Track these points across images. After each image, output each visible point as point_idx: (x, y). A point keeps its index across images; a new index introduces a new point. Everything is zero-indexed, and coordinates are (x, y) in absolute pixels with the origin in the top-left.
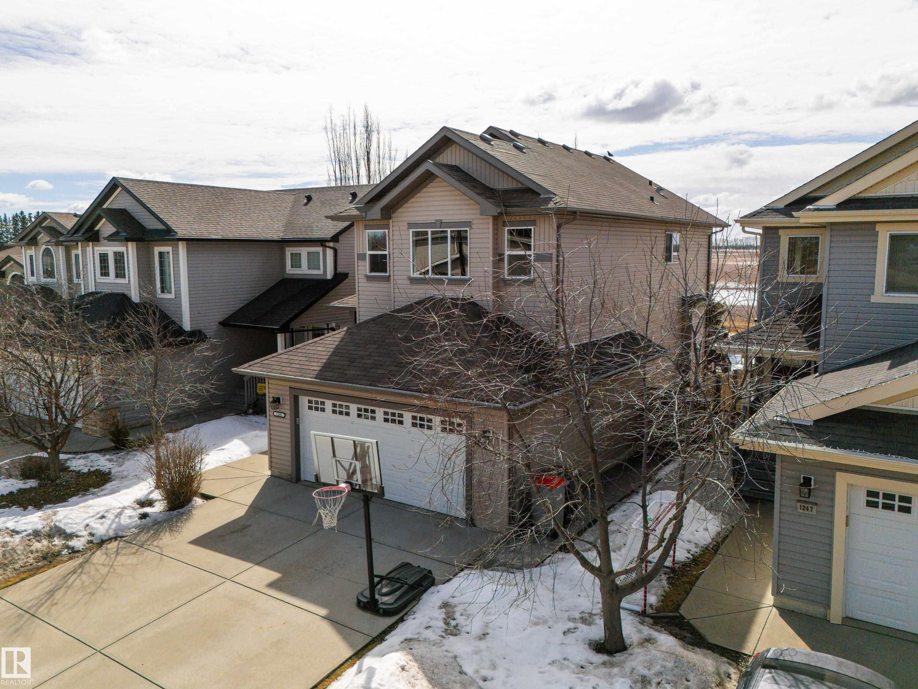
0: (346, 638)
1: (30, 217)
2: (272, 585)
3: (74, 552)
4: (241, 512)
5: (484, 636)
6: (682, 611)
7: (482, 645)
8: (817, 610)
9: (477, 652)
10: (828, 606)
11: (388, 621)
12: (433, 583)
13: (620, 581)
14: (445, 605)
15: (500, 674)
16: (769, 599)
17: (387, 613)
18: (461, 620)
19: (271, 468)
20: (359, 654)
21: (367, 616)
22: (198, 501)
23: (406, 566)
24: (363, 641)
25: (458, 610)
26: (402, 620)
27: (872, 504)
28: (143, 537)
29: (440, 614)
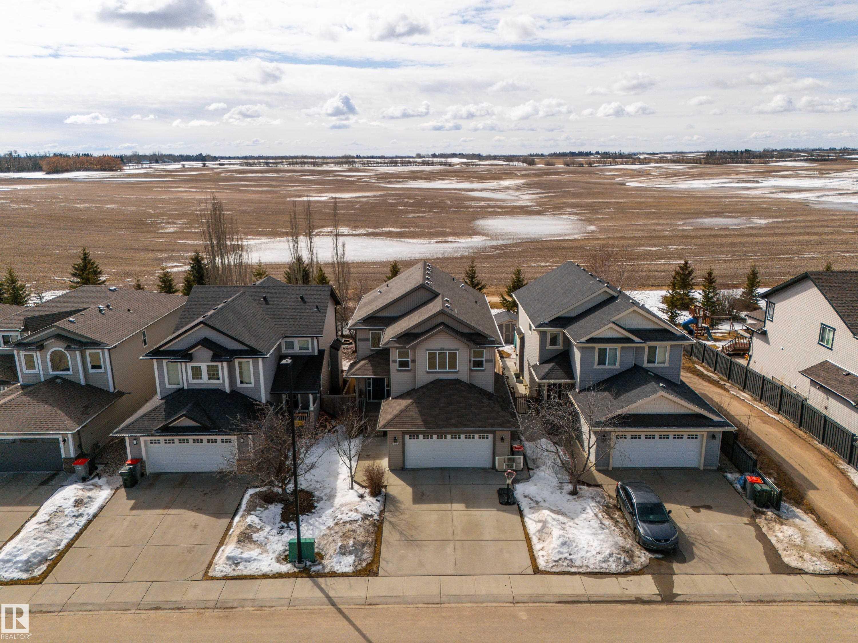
2: (467, 507)
4: (409, 488)
5: (545, 501)
10: (608, 466)
12: (513, 491)
14: (525, 497)
17: (513, 504)
18: (534, 499)
19: (389, 467)
21: (509, 506)
22: (383, 489)
23: (501, 489)
24: (518, 512)
25: (531, 497)
26: (518, 504)
27: (618, 438)
28: (392, 508)
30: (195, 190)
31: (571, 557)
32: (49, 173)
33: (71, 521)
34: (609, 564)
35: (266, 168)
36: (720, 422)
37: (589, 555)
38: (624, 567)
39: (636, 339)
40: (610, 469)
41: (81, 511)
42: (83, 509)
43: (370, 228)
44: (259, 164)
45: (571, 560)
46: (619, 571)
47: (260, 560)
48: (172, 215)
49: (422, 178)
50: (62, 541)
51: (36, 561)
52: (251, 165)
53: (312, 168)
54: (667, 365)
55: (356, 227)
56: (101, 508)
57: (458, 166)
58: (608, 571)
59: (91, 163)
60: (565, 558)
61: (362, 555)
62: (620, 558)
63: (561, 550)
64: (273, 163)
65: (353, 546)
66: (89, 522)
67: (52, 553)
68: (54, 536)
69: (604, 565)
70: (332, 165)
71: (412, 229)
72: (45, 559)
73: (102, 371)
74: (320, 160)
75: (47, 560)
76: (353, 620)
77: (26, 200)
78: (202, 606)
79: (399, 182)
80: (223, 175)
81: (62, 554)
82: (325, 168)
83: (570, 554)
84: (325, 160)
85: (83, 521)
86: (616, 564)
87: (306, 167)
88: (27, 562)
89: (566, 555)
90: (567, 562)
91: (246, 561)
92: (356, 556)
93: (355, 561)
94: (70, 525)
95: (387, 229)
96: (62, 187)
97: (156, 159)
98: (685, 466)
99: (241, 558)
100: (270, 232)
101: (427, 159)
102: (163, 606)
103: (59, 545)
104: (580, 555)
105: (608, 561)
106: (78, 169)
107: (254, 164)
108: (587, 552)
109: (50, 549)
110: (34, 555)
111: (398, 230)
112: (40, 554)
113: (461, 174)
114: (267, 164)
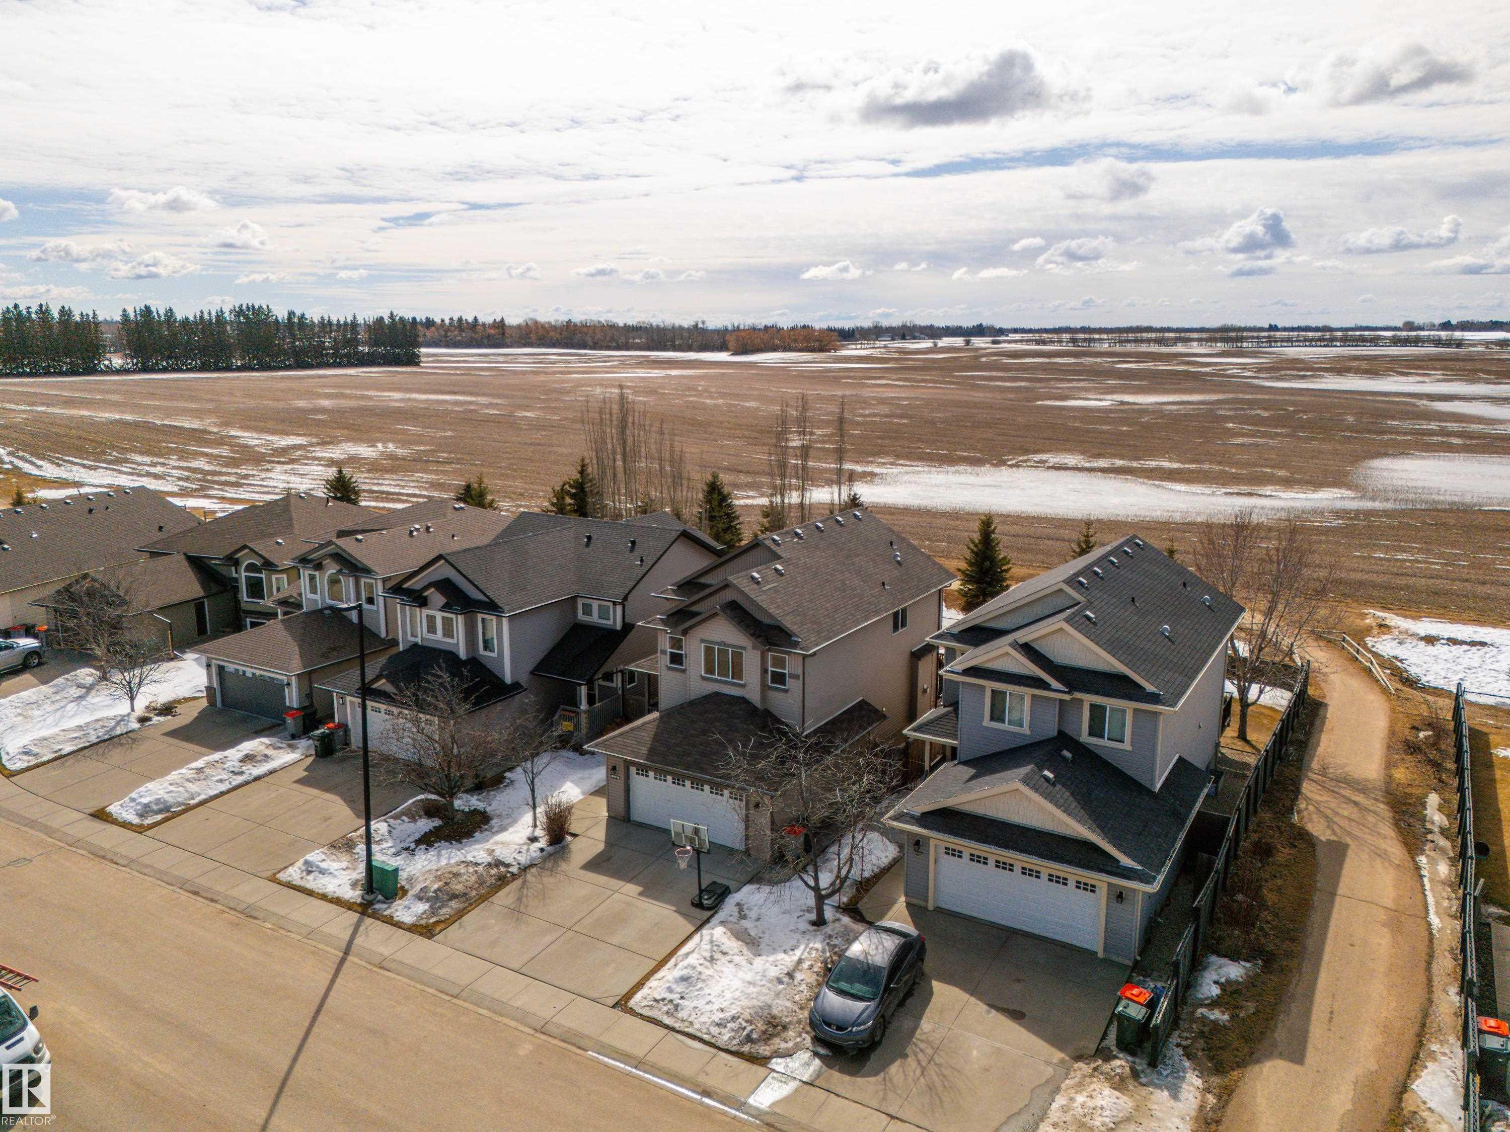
0: (690, 922)
1: (29, 312)
2: (641, 894)
3: (513, 875)
4: (601, 847)
5: (758, 919)
6: (859, 906)
7: (758, 923)
8: (922, 903)
9: (756, 927)
10: (927, 901)
11: (709, 913)
12: (730, 893)
13: (823, 893)
14: (738, 904)
15: (767, 936)
16: (903, 899)
17: (709, 909)
18: (747, 912)
19: (608, 811)
20: (699, 928)
21: (698, 911)
22: (569, 838)
23: (714, 883)
24: (700, 923)
25: (745, 907)
26: (716, 912)
27: (947, 853)
28: (549, 865)
29: (736, 909)
30: (901, 383)
31: (681, 1002)
32: (736, 353)
33: (225, 777)
34: (724, 1031)
35: (1070, 347)
36: (1132, 870)
37: (708, 1007)
38: (741, 1044)
39: (1055, 684)
40: (931, 907)
41: (244, 768)
42: (250, 766)
43: (1122, 457)
44: (1060, 342)
45: (677, 1006)
46: (729, 1047)
47: (335, 876)
48: (823, 420)
49: (1358, 371)
50: (199, 795)
51: (155, 808)
52: (1044, 342)
53: (1154, 348)
54: (1127, 746)
55: (1098, 456)
56: (271, 772)
57: (1480, 349)
58: (713, 1041)
59: (795, 340)
60: (671, 1001)
61: (440, 908)
62: (745, 1028)
63: (674, 986)
64: (1085, 340)
65: (435, 891)
66: (247, 783)
67: (179, 804)
68: (193, 787)
69: (715, 1030)
70: (1195, 344)
71: (1206, 466)
72: (167, 809)
73: (374, 608)
74: (1172, 335)
75: (168, 811)
76: (341, 975)
77: (653, 392)
78: (232, 905)
79: (1303, 377)
80: (984, 359)
81: (189, 809)
82: (1180, 348)
83: (682, 998)
84: (1183, 335)
85: (239, 779)
86: (733, 1034)
87: (1144, 348)
88: (146, 806)
89: (674, 997)
90: (670, 1006)
91: (320, 872)
92: (431, 907)
93: (425, 913)
94: (221, 781)
95: (1153, 464)
96: (724, 374)
97: (905, 332)
98: (1075, 943)
99: (318, 867)
100: (944, 455)
101: (1426, 333)
102: (202, 893)
103: (193, 799)
104: (695, 1004)
105: (725, 1027)
106: (774, 349)
107: (1052, 342)
108: (709, 1002)
109: (180, 800)
110: (158, 801)
111: (1175, 465)
112: (166, 802)
113: (1458, 365)
114: (1074, 341)
